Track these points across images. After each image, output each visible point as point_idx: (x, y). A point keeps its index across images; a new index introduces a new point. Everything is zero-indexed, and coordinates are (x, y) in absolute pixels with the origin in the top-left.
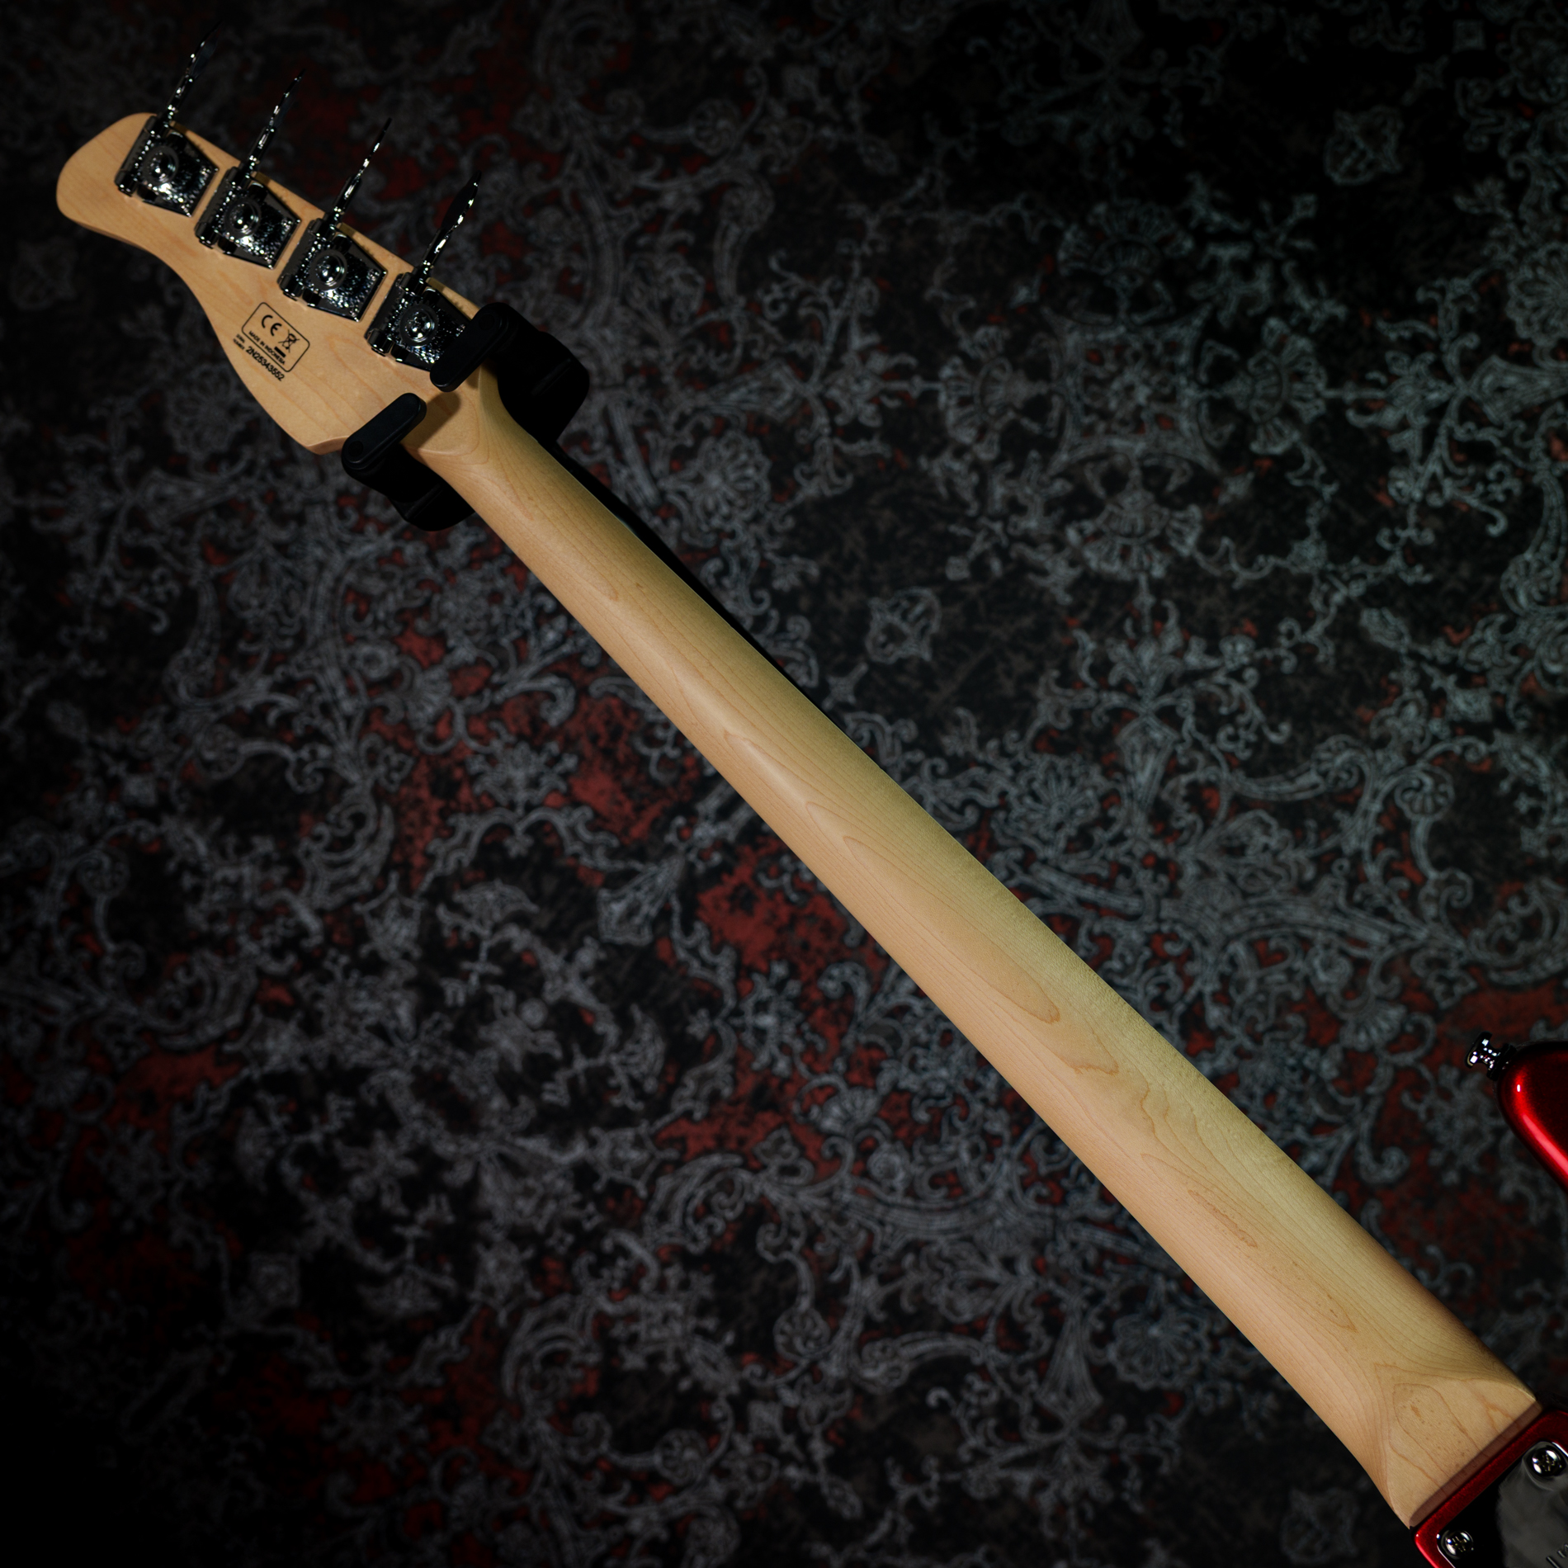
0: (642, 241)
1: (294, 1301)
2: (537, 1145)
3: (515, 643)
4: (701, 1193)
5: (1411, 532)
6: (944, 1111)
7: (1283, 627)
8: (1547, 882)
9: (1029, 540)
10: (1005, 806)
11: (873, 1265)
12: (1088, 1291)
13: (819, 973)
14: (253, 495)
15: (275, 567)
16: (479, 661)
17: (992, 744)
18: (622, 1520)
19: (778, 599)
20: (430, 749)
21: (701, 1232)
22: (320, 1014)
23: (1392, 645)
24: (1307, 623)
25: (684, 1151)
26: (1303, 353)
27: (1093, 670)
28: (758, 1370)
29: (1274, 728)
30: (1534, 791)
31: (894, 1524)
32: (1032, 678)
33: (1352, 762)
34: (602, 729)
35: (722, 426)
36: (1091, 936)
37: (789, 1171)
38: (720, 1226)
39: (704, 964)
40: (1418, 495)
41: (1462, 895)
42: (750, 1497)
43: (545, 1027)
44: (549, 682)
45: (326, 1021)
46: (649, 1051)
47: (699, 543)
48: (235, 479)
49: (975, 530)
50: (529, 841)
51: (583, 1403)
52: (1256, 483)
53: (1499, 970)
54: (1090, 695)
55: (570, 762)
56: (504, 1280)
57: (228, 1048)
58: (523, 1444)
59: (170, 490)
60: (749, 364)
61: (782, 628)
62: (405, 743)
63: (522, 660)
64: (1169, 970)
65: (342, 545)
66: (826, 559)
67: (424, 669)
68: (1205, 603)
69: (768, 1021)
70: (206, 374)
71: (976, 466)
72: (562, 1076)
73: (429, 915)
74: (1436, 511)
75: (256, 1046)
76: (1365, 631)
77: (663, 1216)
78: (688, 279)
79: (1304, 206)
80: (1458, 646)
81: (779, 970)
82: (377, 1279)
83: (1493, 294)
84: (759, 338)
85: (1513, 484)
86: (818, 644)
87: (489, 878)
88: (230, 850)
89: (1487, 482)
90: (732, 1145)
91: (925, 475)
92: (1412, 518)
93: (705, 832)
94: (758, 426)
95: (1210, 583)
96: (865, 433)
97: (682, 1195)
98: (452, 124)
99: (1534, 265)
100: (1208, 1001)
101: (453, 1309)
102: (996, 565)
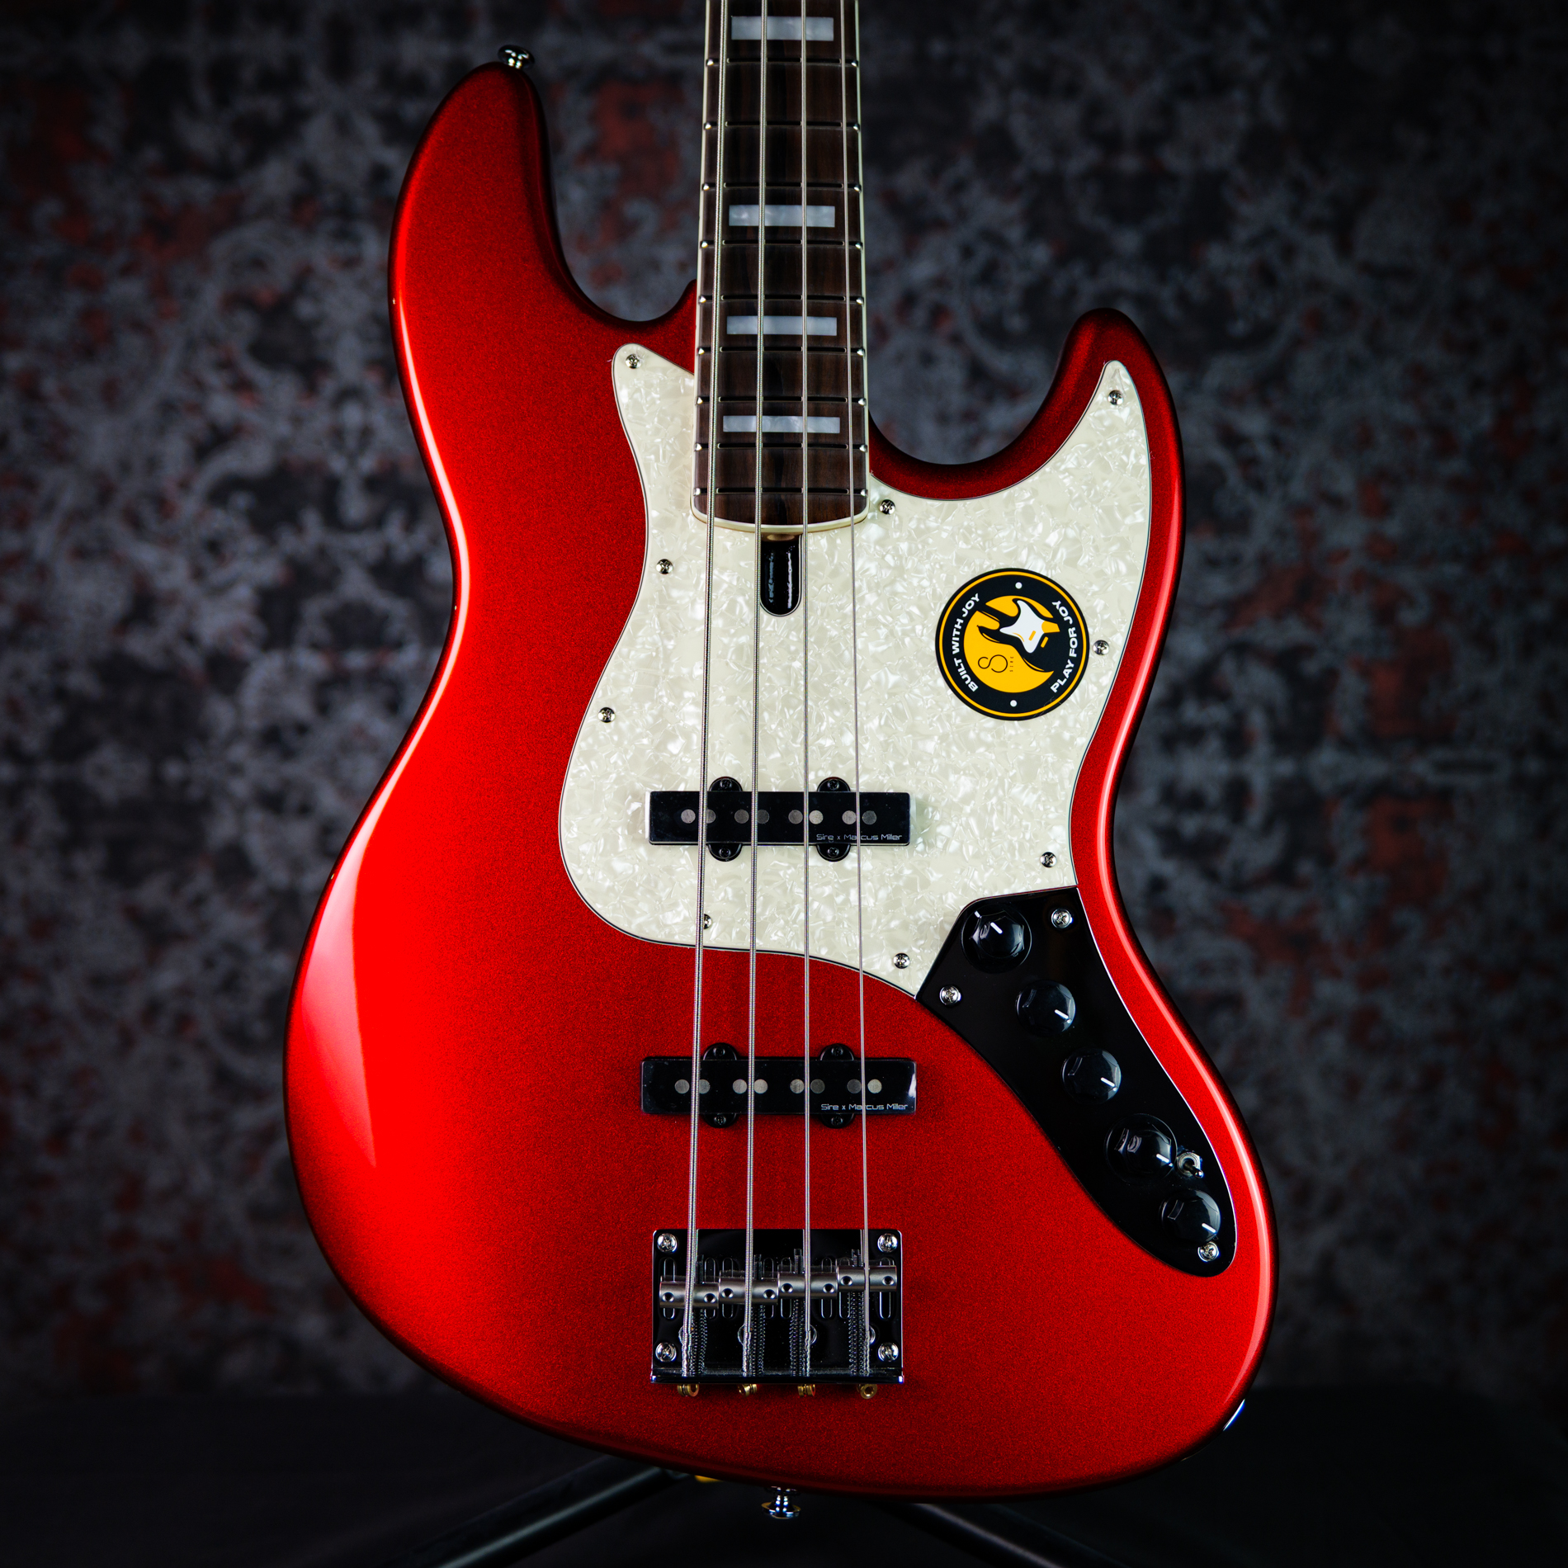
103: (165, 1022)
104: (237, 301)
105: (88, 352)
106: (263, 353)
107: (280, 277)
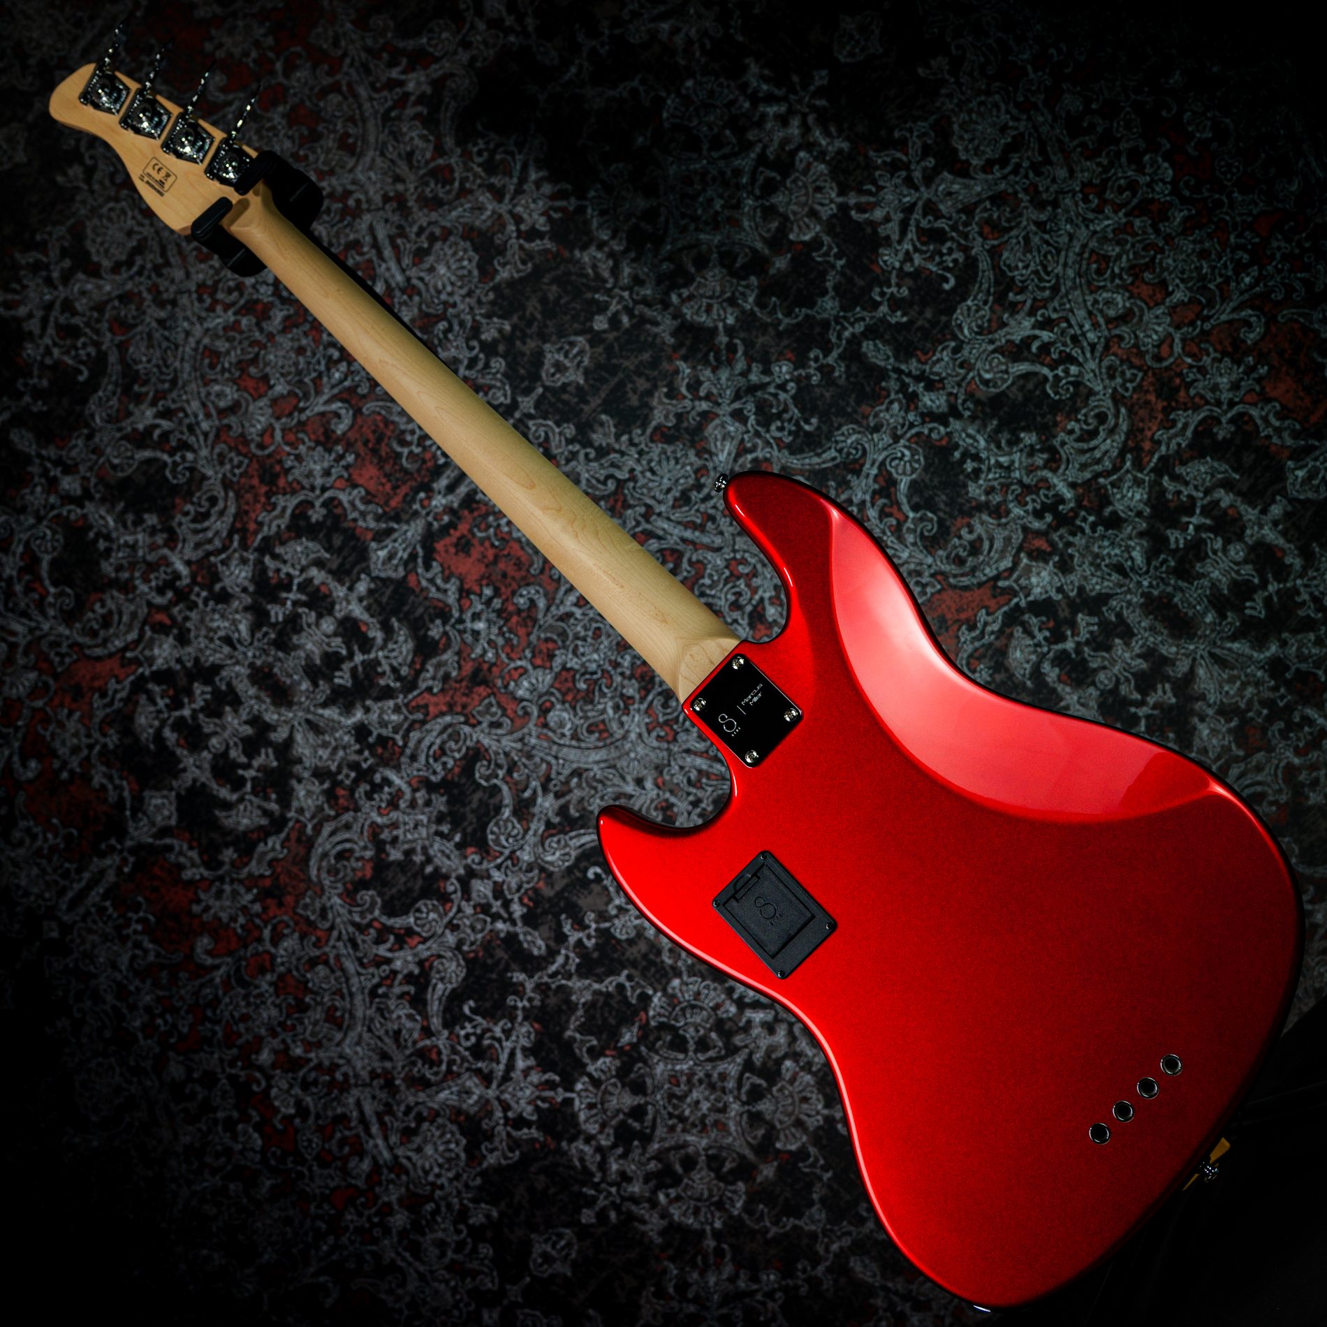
0: (393, 114)
1: (173, 822)
2: (331, 713)
3: (313, 380)
4: (438, 741)
5: (894, 289)
6: (596, 681)
7: (812, 355)
8: (985, 517)
9: (646, 302)
10: (633, 478)
11: (551, 786)
12: (691, 798)
13: (514, 593)
14: (142, 288)
15: (157, 335)
16: (291, 393)
17: (625, 438)
18: (388, 961)
19: (484, 346)
20: (259, 453)
21: (439, 768)
22: (189, 630)
23: (882, 364)
24: (827, 351)
25: (427, 714)
26: (822, 174)
27: (689, 387)
28: (477, 858)
29: (807, 422)
30: (976, 458)
31: (567, 957)
32: (650, 393)
33: (857, 441)
34: (371, 437)
35: (447, 233)
36: (690, 563)
37: (497, 725)
38: (451, 763)
39: (438, 589)
40: (897, 265)
41: (931, 528)
42: (472, 943)
43: (335, 634)
44: (336, 406)
45: (192, 634)
46: (403, 647)
47: (431, 311)
48: (131, 278)
49: (612, 297)
50: (324, 511)
51: (363, 884)
52: (793, 260)
53: (955, 576)
54: (687, 403)
55: (350, 458)
56: (310, 804)
57: (129, 655)
58: (323, 912)
59: (89, 287)
60: (464, 192)
61: (487, 366)
62: (243, 449)
63: (318, 392)
64: (742, 584)
65: (201, 320)
66: (515, 319)
67: (254, 400)
68: (761, 340)
69: (480, 626)
70: (111, 209)
71: (611, 255)
72: (346, 666)
73: (259, 562)
74: (909, 275)
75: (147, 653)
76: (865, 355)
77: (413, 758)
78: (424, 138)
79: (821, 78)
80: (925, 363)
81: (488, 592)
82: (227, 806)
83: (943, 130)
84: (470, 175)
85: (959, 256)
86: (511, 376)
87: (298, 537)
88: (129, 523)
89: (942, 255)
90: (459, 709)
91: (578, 261)
92: (894, 280)
93: (439, 502)
94: (470, 233)
95: (764, 327)
96: (541, 236)
97: (426, 743)
98: (270, 41)
99: (970, 112)
100: (767, 602)
101: (277, 824)
102: (625, 319)
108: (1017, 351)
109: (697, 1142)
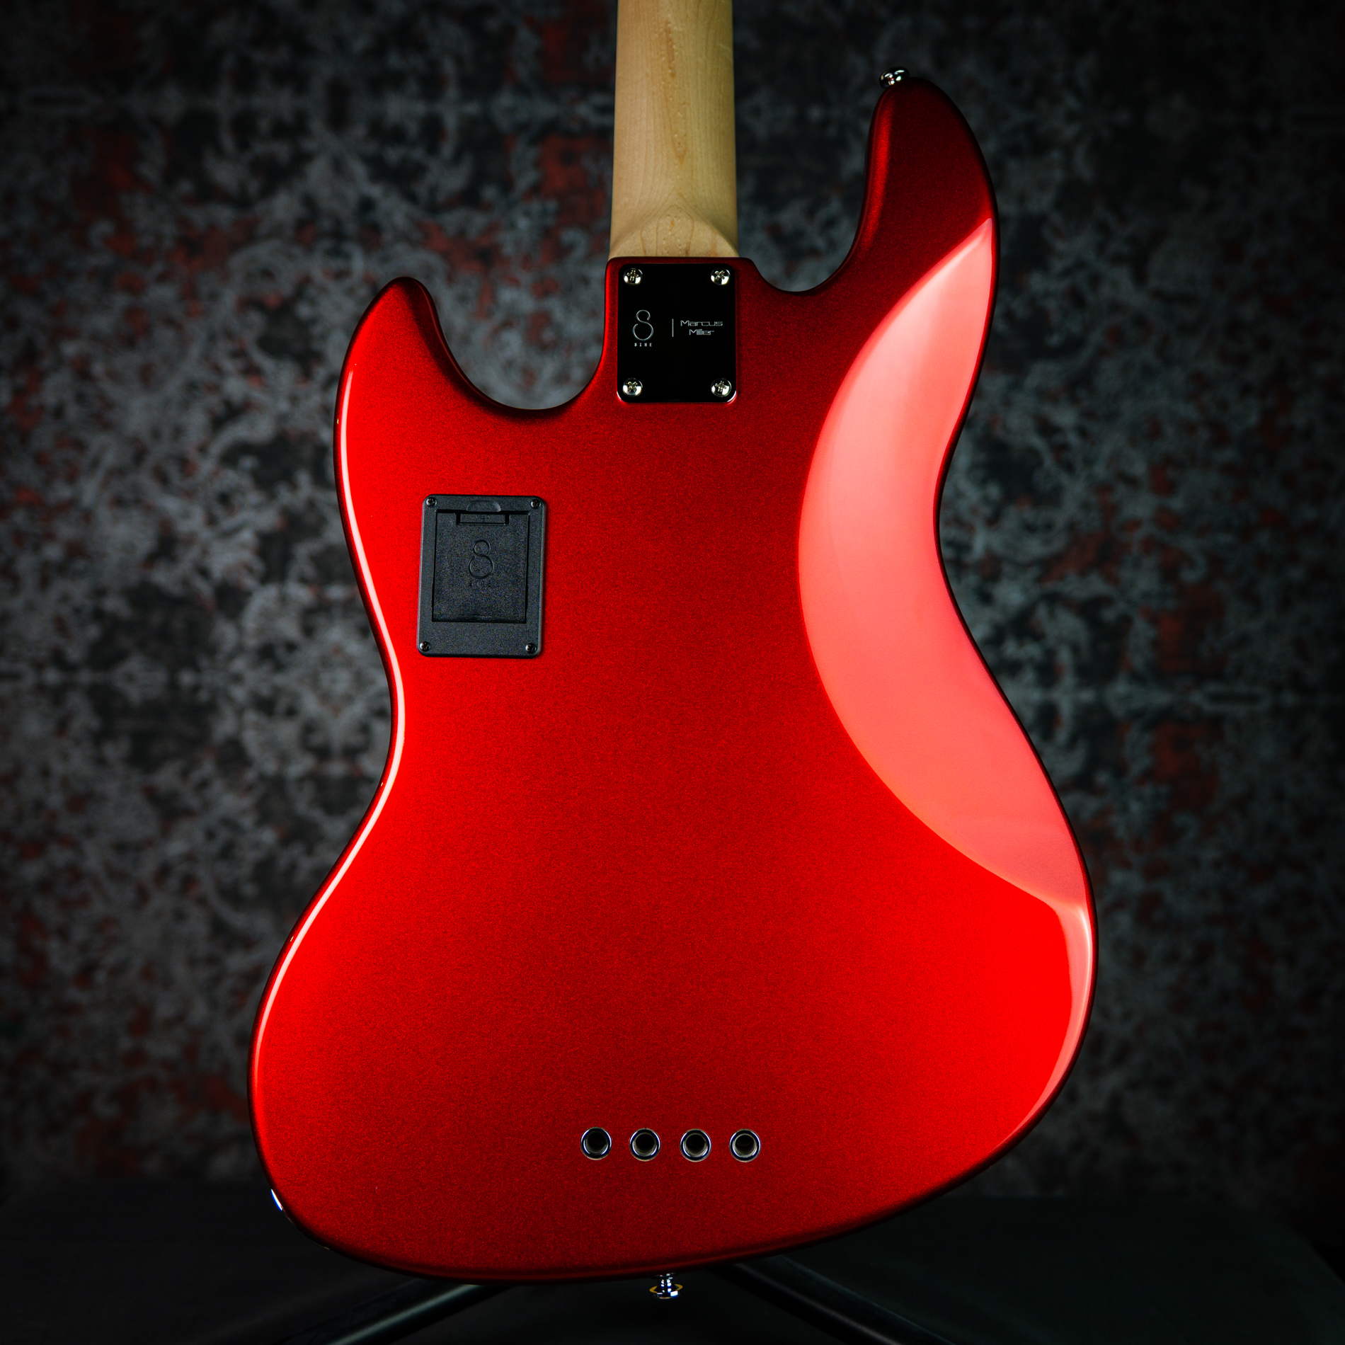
1: (170, 121)
2: (359, 170)
13: (568, 226)
18: (224, 376)
25: (424, 241)
26: (1055, 180)
27: (826, 220)
32: (795, 196)
40: (1036, 291)
42: (296, 426)
43: (419, 120)
45: (319, 9)
46: (454, 180)
49: (840, 104)
50: (499, 28)
51: (261, 306)
56: (280, 215)
58: (212, 296)
69: (522, 224)
72: (404, 150)
73: (418, 12)
74: (1036, 306)
77: (384, 261)
82: (220, 151)
87: (463, 24)
90: (451, 261)
91: (844, 56)
93: (583, 110)
101: (241, 202)
102: (833, 130)
103: (173, 882)
104: (249, 303)
105: (130, 342)
106: (270, 345)
107: (285, 286)
108: (1046, 428)
109: (311, 705)
